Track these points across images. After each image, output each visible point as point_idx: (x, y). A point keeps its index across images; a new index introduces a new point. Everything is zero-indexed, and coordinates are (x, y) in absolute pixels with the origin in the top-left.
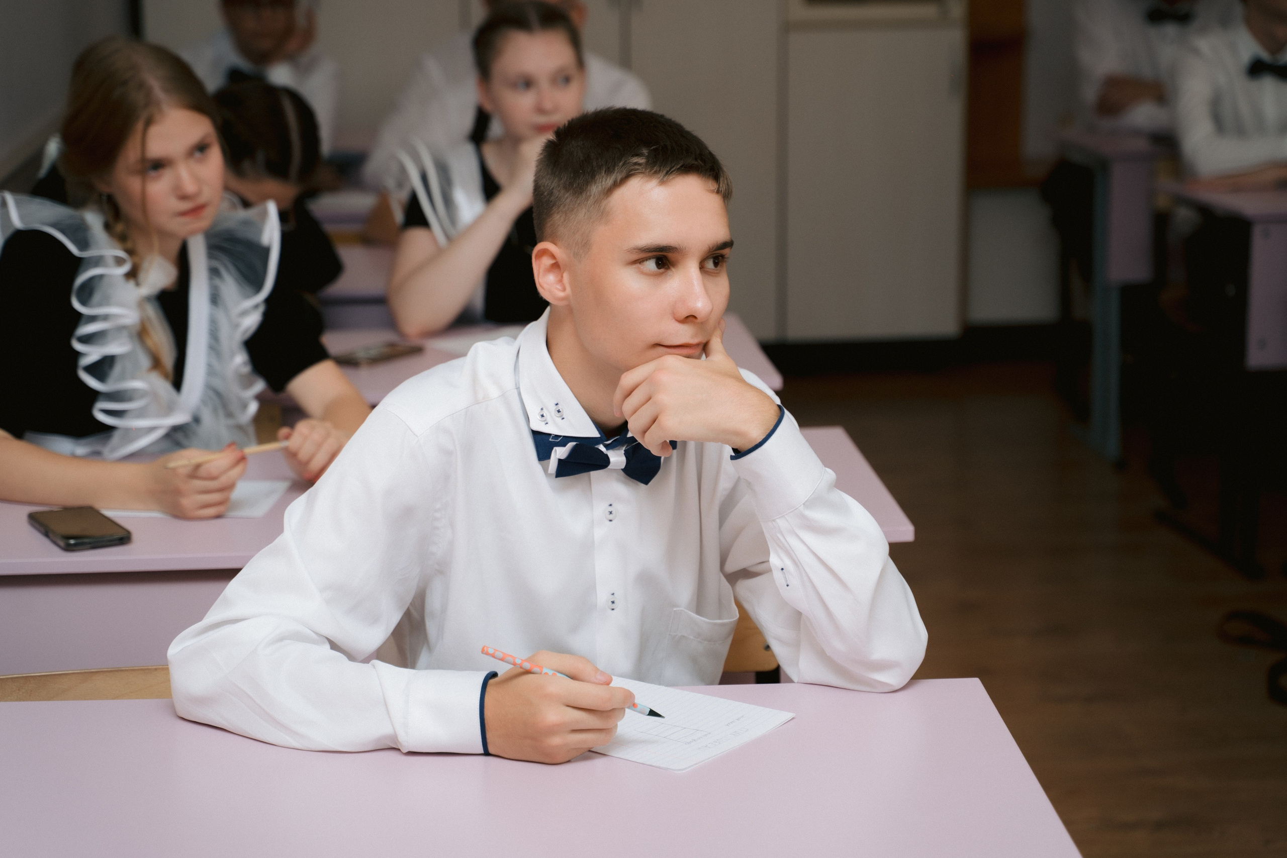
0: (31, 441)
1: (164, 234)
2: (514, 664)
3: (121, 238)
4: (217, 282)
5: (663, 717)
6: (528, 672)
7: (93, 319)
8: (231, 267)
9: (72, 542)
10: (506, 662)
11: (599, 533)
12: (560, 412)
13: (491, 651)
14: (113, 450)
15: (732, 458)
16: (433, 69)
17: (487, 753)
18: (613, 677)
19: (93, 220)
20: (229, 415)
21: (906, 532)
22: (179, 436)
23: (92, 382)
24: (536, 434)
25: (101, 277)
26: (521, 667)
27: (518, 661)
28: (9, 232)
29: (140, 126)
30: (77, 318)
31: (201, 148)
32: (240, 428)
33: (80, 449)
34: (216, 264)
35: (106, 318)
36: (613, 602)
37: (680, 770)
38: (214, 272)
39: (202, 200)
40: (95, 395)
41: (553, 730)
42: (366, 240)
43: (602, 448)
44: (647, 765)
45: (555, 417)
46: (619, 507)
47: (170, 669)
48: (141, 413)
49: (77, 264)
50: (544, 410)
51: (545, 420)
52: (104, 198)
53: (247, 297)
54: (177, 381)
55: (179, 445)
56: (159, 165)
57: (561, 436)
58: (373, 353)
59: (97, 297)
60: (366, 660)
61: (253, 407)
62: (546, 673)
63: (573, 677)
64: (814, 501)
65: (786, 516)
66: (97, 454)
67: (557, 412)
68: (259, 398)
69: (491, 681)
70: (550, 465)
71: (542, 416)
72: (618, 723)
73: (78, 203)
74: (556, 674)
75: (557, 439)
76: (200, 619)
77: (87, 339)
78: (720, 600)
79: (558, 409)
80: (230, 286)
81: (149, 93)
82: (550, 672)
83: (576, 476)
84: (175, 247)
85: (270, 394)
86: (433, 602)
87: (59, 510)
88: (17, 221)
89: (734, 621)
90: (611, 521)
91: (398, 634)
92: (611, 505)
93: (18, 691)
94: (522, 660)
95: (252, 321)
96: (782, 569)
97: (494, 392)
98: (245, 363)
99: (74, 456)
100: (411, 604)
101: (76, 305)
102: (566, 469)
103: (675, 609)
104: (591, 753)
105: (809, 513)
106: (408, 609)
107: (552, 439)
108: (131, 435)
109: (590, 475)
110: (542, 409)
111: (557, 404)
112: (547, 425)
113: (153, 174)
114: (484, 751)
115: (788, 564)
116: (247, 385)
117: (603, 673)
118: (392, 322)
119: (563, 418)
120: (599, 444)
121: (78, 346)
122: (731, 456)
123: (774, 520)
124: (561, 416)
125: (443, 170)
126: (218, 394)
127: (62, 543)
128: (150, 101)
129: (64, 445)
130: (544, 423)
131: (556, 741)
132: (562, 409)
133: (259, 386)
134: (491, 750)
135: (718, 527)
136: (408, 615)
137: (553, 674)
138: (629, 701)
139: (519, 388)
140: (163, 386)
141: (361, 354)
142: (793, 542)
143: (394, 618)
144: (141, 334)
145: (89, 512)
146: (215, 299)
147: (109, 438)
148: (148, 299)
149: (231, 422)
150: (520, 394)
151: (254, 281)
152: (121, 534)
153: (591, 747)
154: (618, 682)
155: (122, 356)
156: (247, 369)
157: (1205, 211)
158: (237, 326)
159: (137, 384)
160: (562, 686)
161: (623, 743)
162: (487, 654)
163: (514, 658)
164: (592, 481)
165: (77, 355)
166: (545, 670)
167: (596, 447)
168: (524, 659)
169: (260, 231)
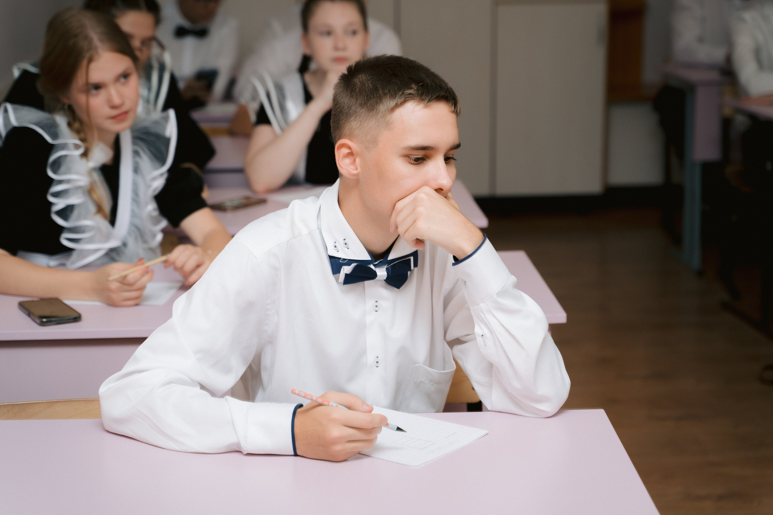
0: (22, 257)
1: (102, 130)
2: (312, 400)
3: (78, 132)
4: (138, 159)
5: (406, 432)
6: (321, 405)
7: (60, 182)
8: (146, 150)
9: (44, 320)
10: (307, 398)
11: (369, 319)
12: (347, 244)
13: (297, 392)
14: (73, 263)
15: (454, 264)
16: (277, 26)
17: (296, 455)
18: (374, 407)
19: (61, 120)
20: (145, 242)
21: (561, 317)
22: (114, 255)
23: (60, 221)
24: (331, 258)
25: (65, 156)
26: (316, 402)
27: (314, 398)
28: (10, 128)
29: (85, 63)
30: (51, 182)
31: (125, 76)
32: (151, 250)
33: (53, 262)
34: (137, 148)
35: (68, 181)
36: (377, 362)
37: (415, 466)
38: (136, 153)
39: (124, 109)
40: (61, 229)
41: (335, 441)
42: (232, 133)
43: (372, 266)
44: (395, 463)
45: (344, 248)
46: (382, 303)
47: (100, 400)
48: (90, 240)
49: (50, 148)
50: (337, 243)
51: (337, 249)
52: (66, 107)
53: (156, 169)
54: (112, 220)
55: (113, 260)
56: (98, 87)
57: (347, 259)
58: (236, 203)
59: (63, 169)
60: (223, 396)
61: (159, 237)
62: (332, 406)
63: (349, 408)
64: (503, 293)
65: (485, 301)
66: (63, 265)
67: (345, 244)
68: (164, 231)
69: (299, 410)
70: (340, 277)
71: (335, 247)
72: (378, 435)
73: (50, 110)
74: (338, 406)
75: (345, 261)
76: (120, 369)
77: (57, 195)
78: (444, 358)
79: (345, 243)
80: (145, 161)
81: (90, 41)
82: (335, 405)
83: (356, 283)
84: (112, 138)
85: (171, 228)
86: (266, 361)
87: (39, 300)
88: (14, 122)
89: (453, 371)
90: (376, 311)
91: (244, 378)
92: (377, 302)
93: (7, 413)
94: (317, 397)
95: (159, 184)
96: (482, 336)
97: (305, 231)
98: (154, 210)
99: (49, 267)
100: (252, 361)
101: (50, 173)
102: (349, 279)
103: (416, 365)
104: (360, 455)
105: (499, 300)
106: (250, 364)
107: (341, 261)
108: (85, 254)
109: (364, 283)
110: (335, 242)
111: (345, 240)
112: (338, 252)
113: (94, 92)
114: (294, 453)
115: (486, 332)
116: (157, 223)
117: (367, 405)
118: (247, 184)
119: (348, 248)
120: (370, 264)
121: (51, 199)
122: (453, 263)
123: (478, 304)
124: (347, 247)
125: (280, 90)
126: (138, 229)
127: (38, 321)
128: (91, 47)
129: (42, 260)
130: (336, 251)
131: (338, 448)
132: (348, 243)
133: (164, 223)
134: (299, 453)
135: (443, 312)
136: (250, 368)
137: (337, 406)
138: (384, 422)
139: (321, 228)
140: (104, 224)
141: (228, 204)
142: (490, 319)
143: (240, 370)
144: (90, 191)
145: (56, 301)
146: (136, 170)
147: (70, 255)
148: (94, 169)
149: (145, 246)
150: (321, 233)
151: (161, 159)
152: (75, 315)
153: (360, 451)
154: (377, 411)
155: (79, 205)
156: (156, 213)
157: (753, 118)
158: (149, 186)
159: (87, 222)
160: (342, 413)
161: (380, 449)
162: (295, 393)
163: (312, 396)
164: (365, 287)
165: (51, 204)
166: (331, 403)
167: (368, 266)
168: (318, 396)
169: (165, 128)
